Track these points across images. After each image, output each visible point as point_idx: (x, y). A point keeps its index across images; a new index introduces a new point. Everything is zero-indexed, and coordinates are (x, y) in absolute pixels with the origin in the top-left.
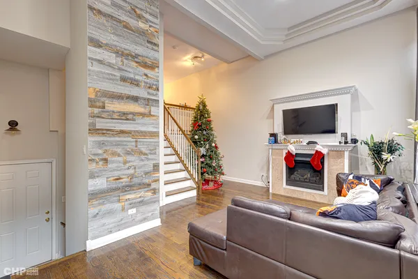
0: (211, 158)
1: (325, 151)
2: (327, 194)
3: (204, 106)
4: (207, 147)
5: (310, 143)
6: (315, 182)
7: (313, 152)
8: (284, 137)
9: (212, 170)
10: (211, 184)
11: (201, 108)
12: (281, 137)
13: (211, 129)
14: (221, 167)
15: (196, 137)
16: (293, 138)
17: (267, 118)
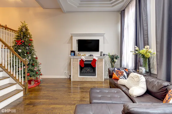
0: (33, 65)
1: (97, 59)
2: (97, 77)
3: (27, 30)
4: (30, 58)
5: (90, 55)
6: (92, 73)
7: (92, 60)
8: (78, 52)
9: (34, 73)
10: (33, 83)
11: (24, 30)
12: (77, 52)
13: (32, 46)
14: (39, 71)
15: (20, 51)
16: (82, 53)
17: (68, 43)
